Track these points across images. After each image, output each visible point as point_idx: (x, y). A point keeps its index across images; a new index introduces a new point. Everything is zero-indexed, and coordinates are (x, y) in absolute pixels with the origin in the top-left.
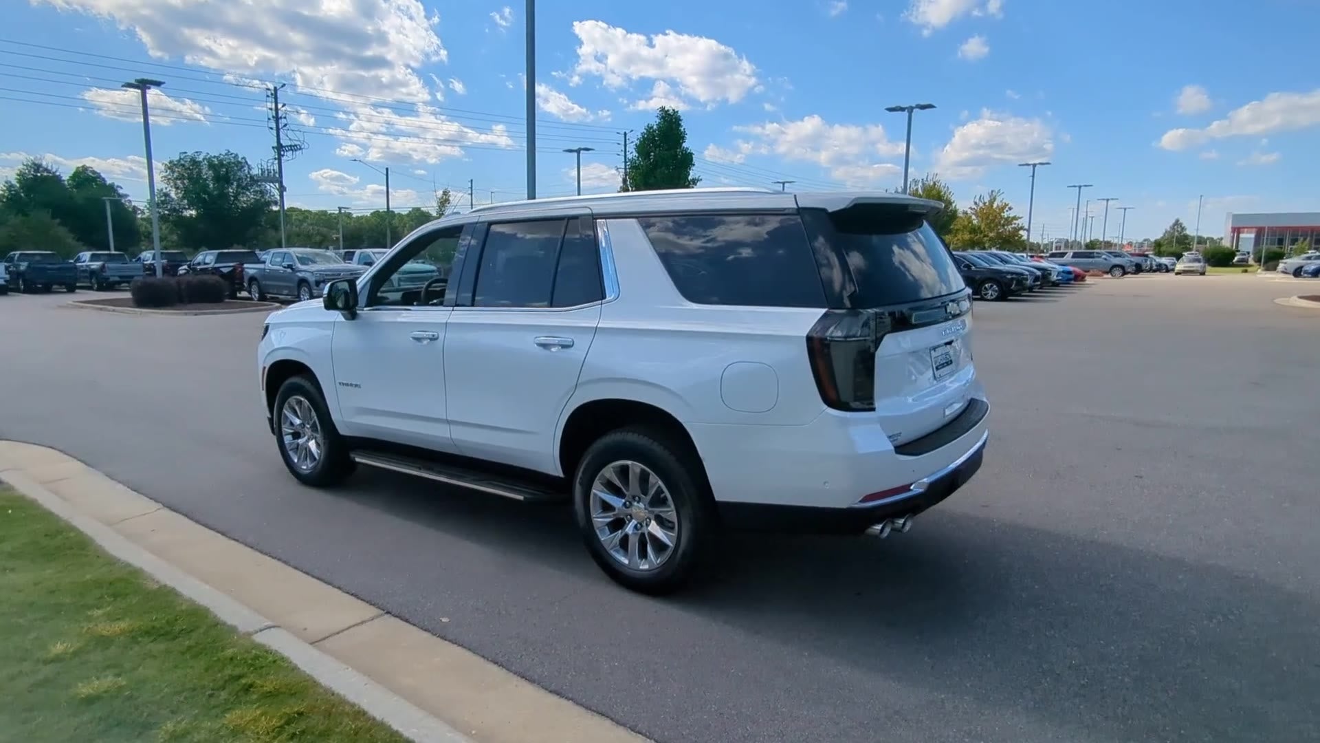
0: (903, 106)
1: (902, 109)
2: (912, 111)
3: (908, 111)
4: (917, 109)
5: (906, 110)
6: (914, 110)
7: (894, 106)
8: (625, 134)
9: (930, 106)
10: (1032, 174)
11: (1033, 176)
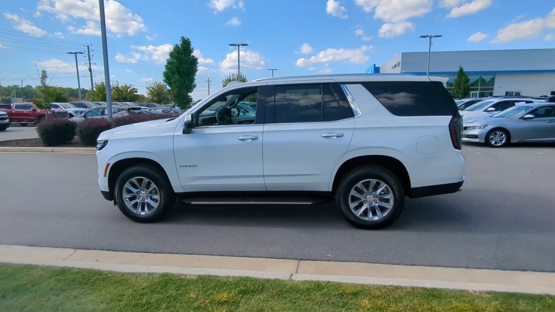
0: (236, 44)
1: (235, 45)
2: (239, 46)
3: (238, 46)
4: (241, 46)
5: (237, 46)
6: (240, 46)
7: (232, 44)
8: (88, 46)
9: (247, 45)
10: (272, 73)
11: (273, 74)
